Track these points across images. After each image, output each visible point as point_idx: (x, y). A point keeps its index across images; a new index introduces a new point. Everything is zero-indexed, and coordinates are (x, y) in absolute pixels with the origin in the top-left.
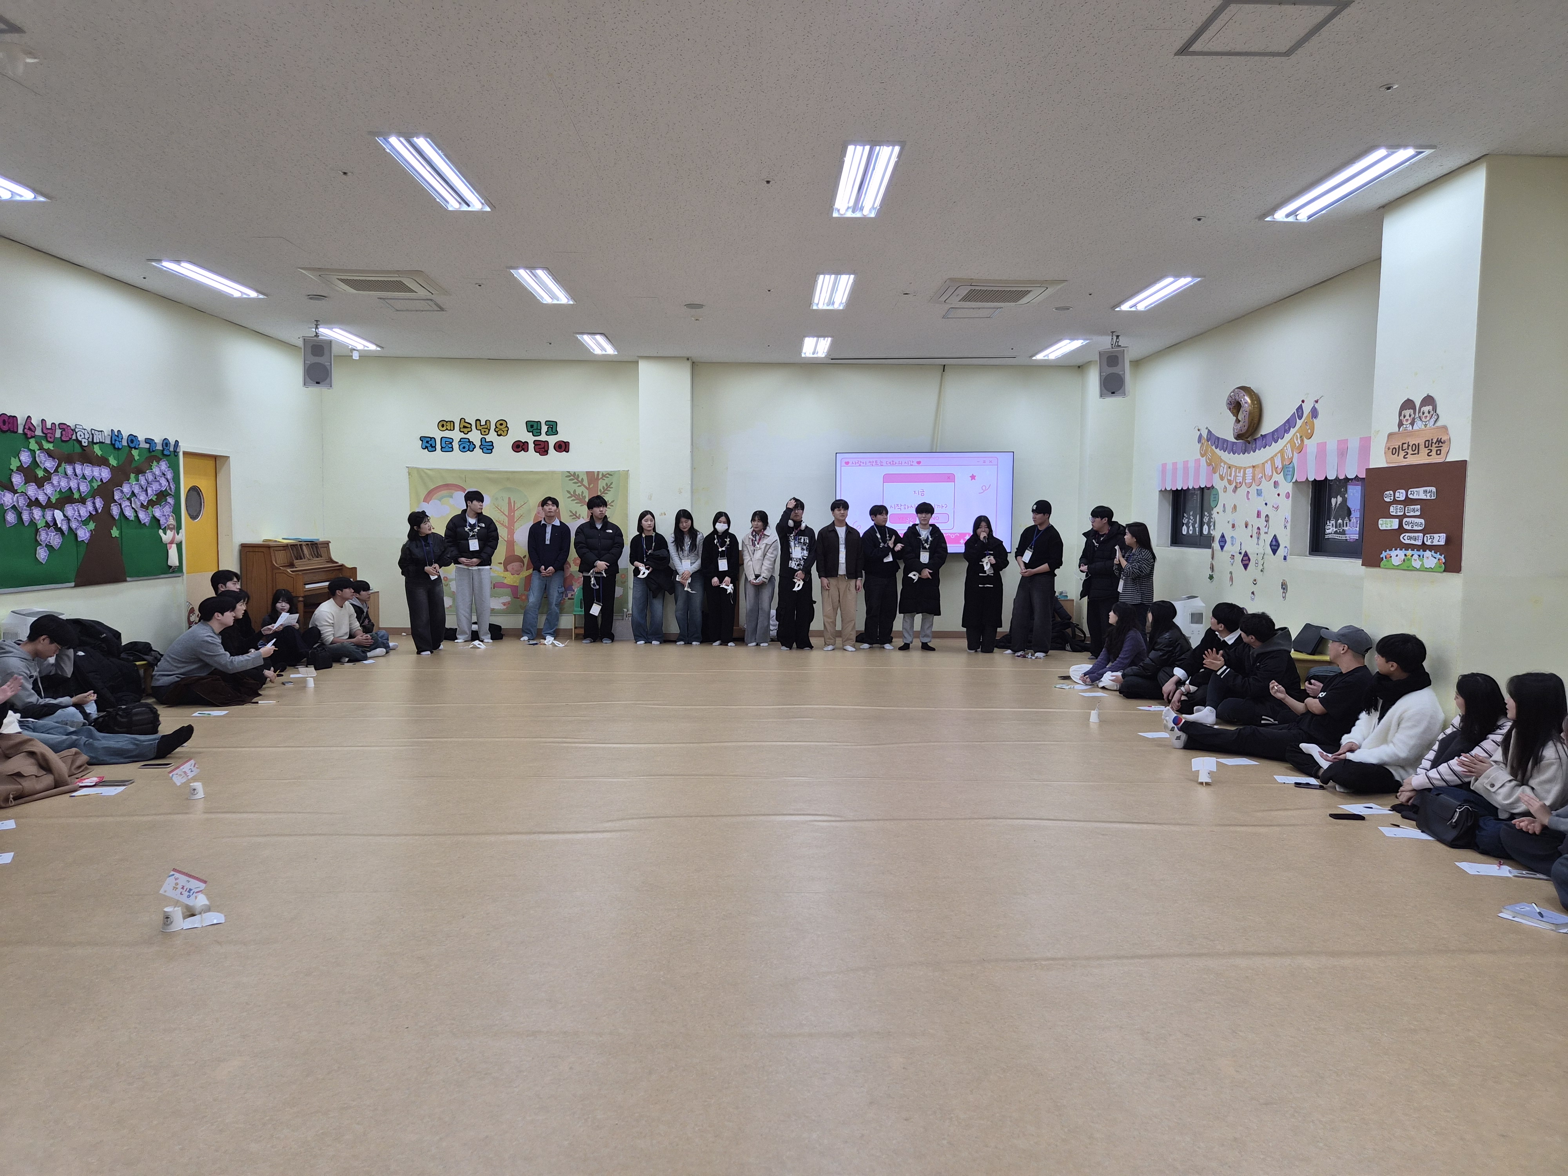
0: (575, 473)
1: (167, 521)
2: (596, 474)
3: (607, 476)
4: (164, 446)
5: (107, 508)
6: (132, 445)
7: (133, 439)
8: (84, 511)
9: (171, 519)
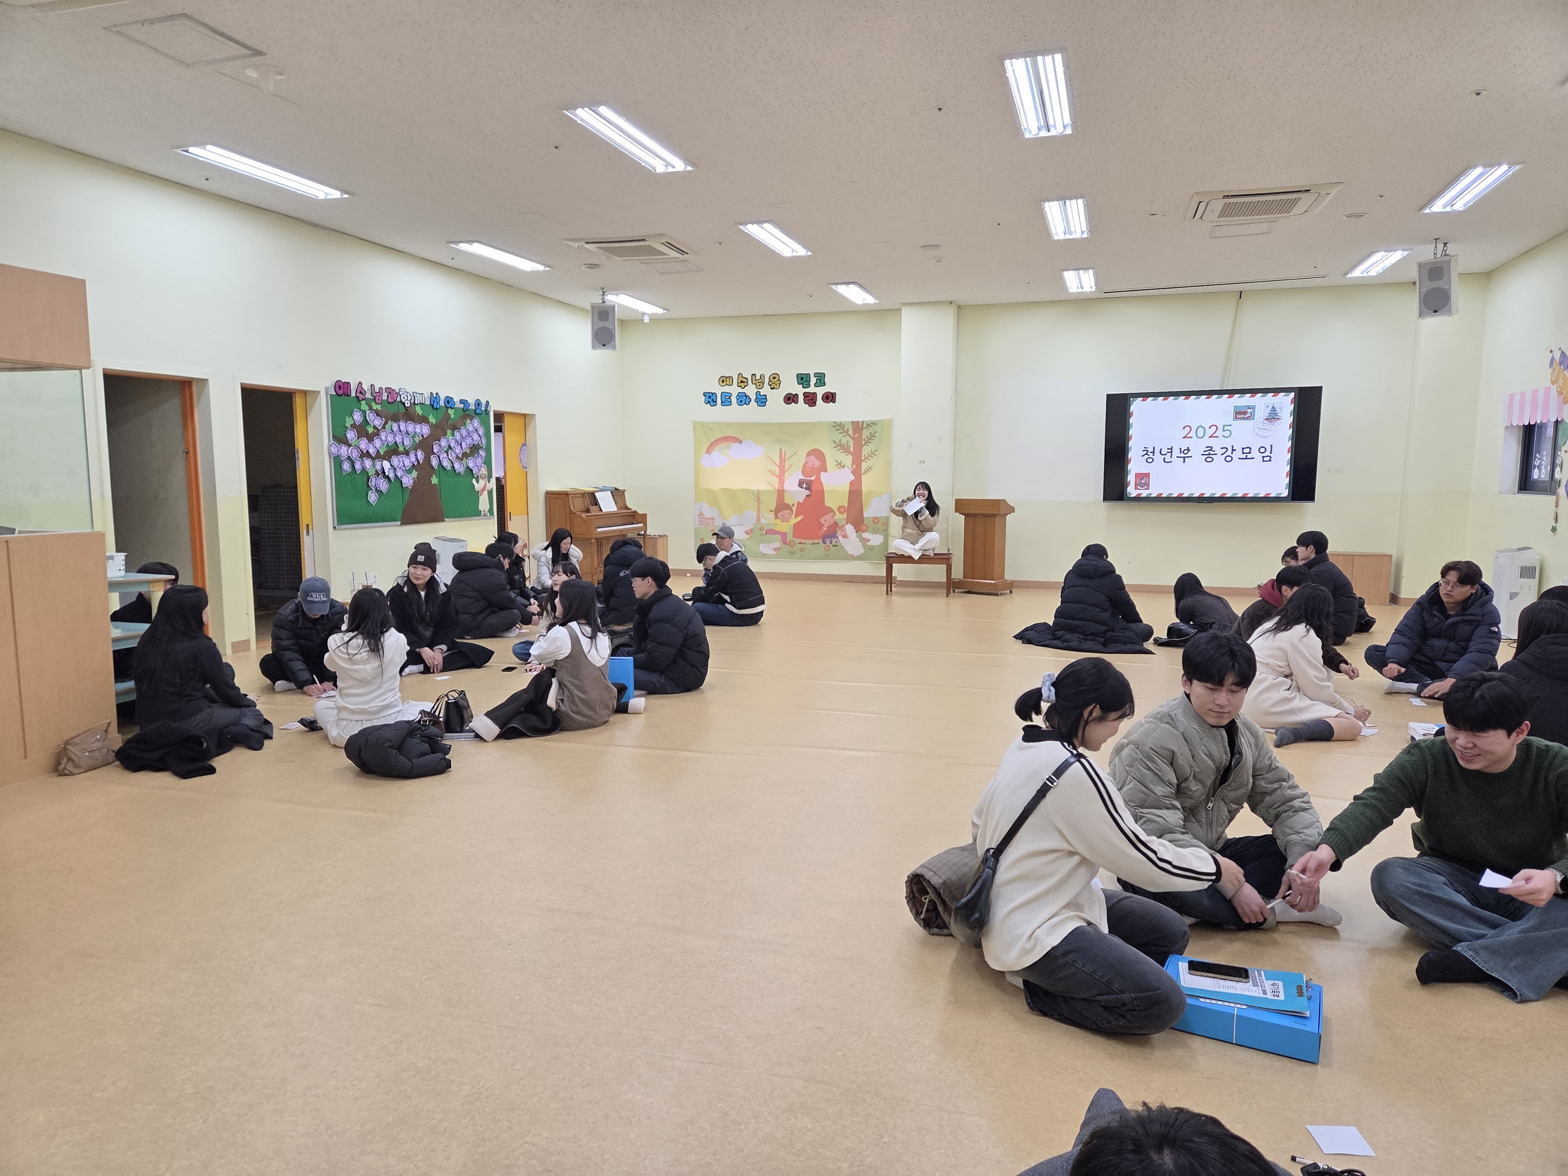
0: (841, 423)
1: (479, 471)
2: (861, 423)
3: (872, 425)
4: (477, 406)
5: (427, 459)
6: (448, 405)
7: (449, 400)
8: (408, 462)
9: (483, 468)
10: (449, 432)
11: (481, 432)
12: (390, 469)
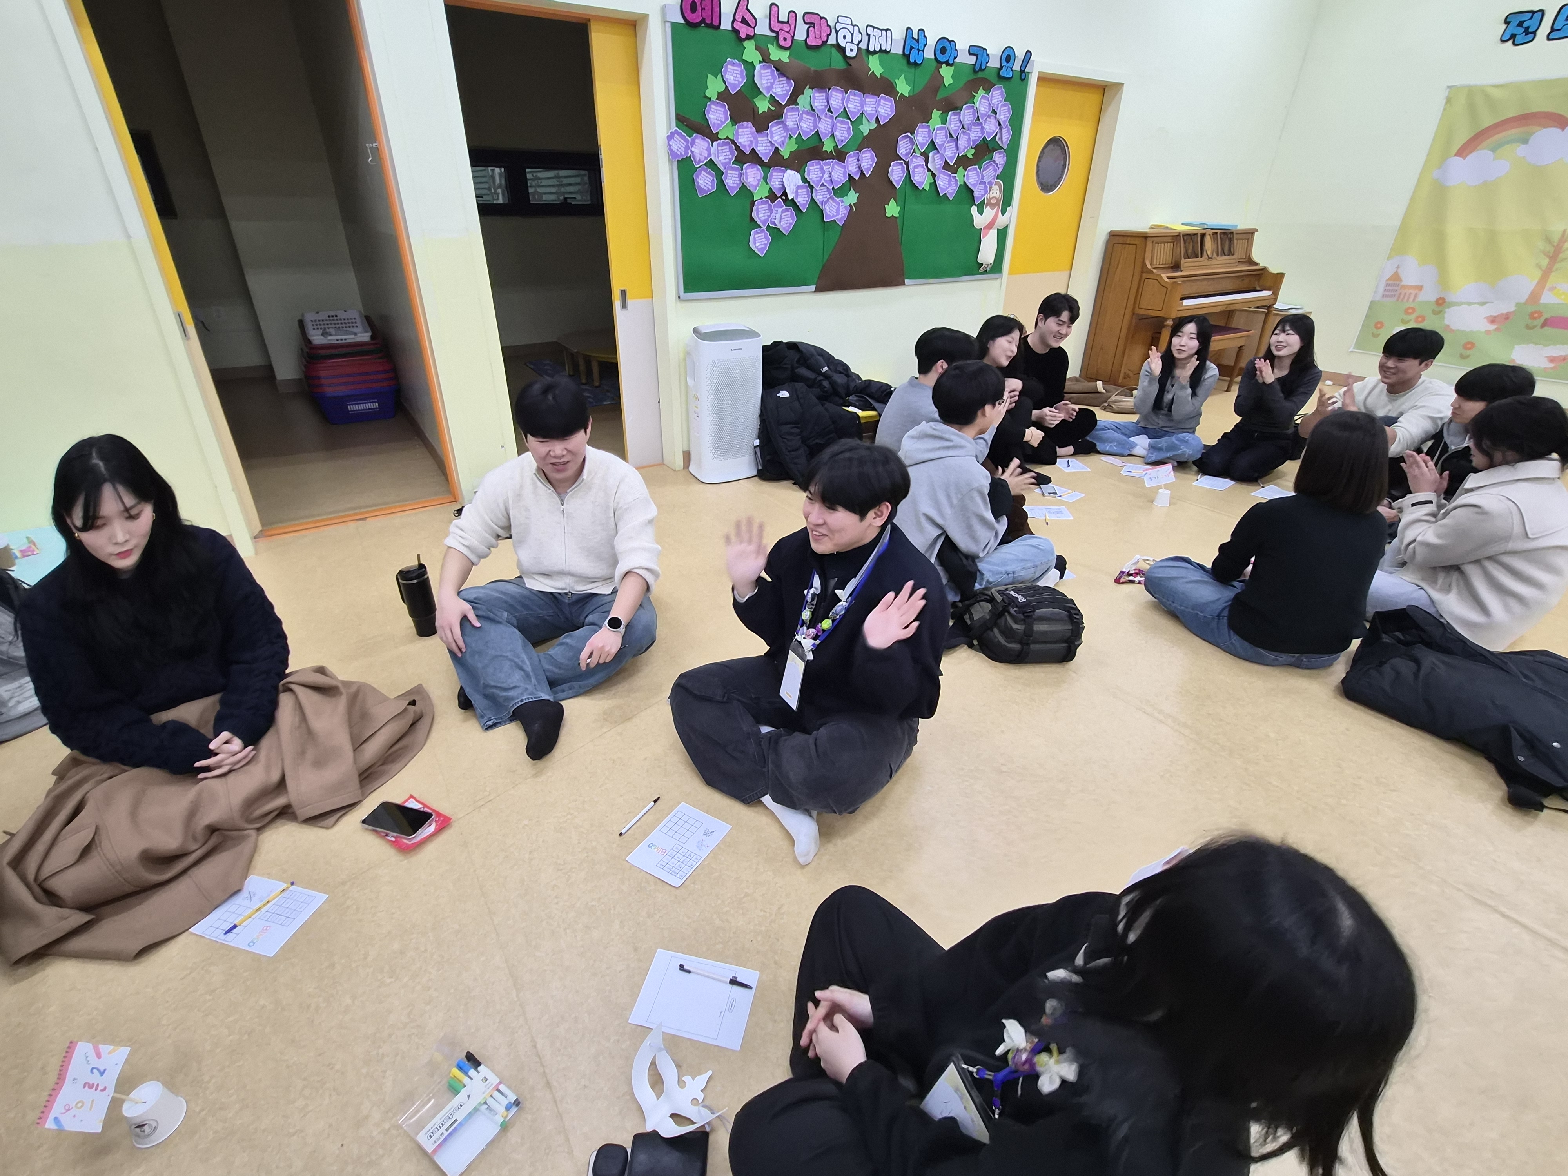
1: (988, 192)
4: (1004, 63)
5: (882, 168)
6: (941, 58)
7: (945, 46)
8: (838, 173)
9: (995, 188)
10: (936, 114)
11: (1004, 114)
12: (798, 188)
